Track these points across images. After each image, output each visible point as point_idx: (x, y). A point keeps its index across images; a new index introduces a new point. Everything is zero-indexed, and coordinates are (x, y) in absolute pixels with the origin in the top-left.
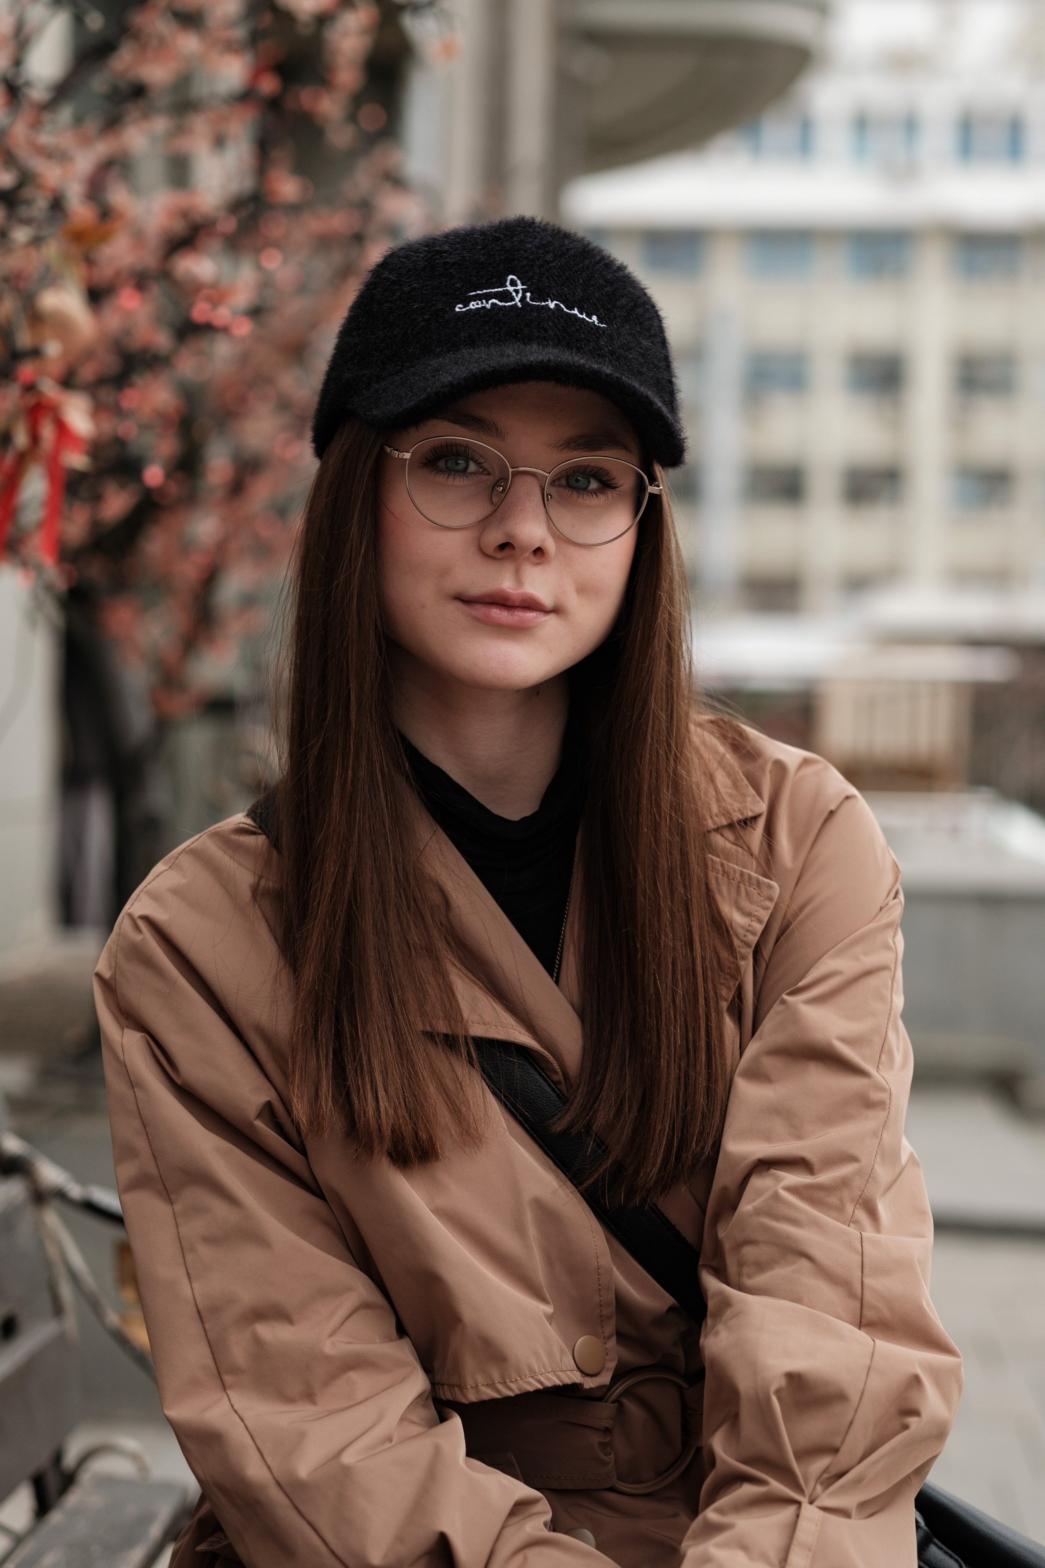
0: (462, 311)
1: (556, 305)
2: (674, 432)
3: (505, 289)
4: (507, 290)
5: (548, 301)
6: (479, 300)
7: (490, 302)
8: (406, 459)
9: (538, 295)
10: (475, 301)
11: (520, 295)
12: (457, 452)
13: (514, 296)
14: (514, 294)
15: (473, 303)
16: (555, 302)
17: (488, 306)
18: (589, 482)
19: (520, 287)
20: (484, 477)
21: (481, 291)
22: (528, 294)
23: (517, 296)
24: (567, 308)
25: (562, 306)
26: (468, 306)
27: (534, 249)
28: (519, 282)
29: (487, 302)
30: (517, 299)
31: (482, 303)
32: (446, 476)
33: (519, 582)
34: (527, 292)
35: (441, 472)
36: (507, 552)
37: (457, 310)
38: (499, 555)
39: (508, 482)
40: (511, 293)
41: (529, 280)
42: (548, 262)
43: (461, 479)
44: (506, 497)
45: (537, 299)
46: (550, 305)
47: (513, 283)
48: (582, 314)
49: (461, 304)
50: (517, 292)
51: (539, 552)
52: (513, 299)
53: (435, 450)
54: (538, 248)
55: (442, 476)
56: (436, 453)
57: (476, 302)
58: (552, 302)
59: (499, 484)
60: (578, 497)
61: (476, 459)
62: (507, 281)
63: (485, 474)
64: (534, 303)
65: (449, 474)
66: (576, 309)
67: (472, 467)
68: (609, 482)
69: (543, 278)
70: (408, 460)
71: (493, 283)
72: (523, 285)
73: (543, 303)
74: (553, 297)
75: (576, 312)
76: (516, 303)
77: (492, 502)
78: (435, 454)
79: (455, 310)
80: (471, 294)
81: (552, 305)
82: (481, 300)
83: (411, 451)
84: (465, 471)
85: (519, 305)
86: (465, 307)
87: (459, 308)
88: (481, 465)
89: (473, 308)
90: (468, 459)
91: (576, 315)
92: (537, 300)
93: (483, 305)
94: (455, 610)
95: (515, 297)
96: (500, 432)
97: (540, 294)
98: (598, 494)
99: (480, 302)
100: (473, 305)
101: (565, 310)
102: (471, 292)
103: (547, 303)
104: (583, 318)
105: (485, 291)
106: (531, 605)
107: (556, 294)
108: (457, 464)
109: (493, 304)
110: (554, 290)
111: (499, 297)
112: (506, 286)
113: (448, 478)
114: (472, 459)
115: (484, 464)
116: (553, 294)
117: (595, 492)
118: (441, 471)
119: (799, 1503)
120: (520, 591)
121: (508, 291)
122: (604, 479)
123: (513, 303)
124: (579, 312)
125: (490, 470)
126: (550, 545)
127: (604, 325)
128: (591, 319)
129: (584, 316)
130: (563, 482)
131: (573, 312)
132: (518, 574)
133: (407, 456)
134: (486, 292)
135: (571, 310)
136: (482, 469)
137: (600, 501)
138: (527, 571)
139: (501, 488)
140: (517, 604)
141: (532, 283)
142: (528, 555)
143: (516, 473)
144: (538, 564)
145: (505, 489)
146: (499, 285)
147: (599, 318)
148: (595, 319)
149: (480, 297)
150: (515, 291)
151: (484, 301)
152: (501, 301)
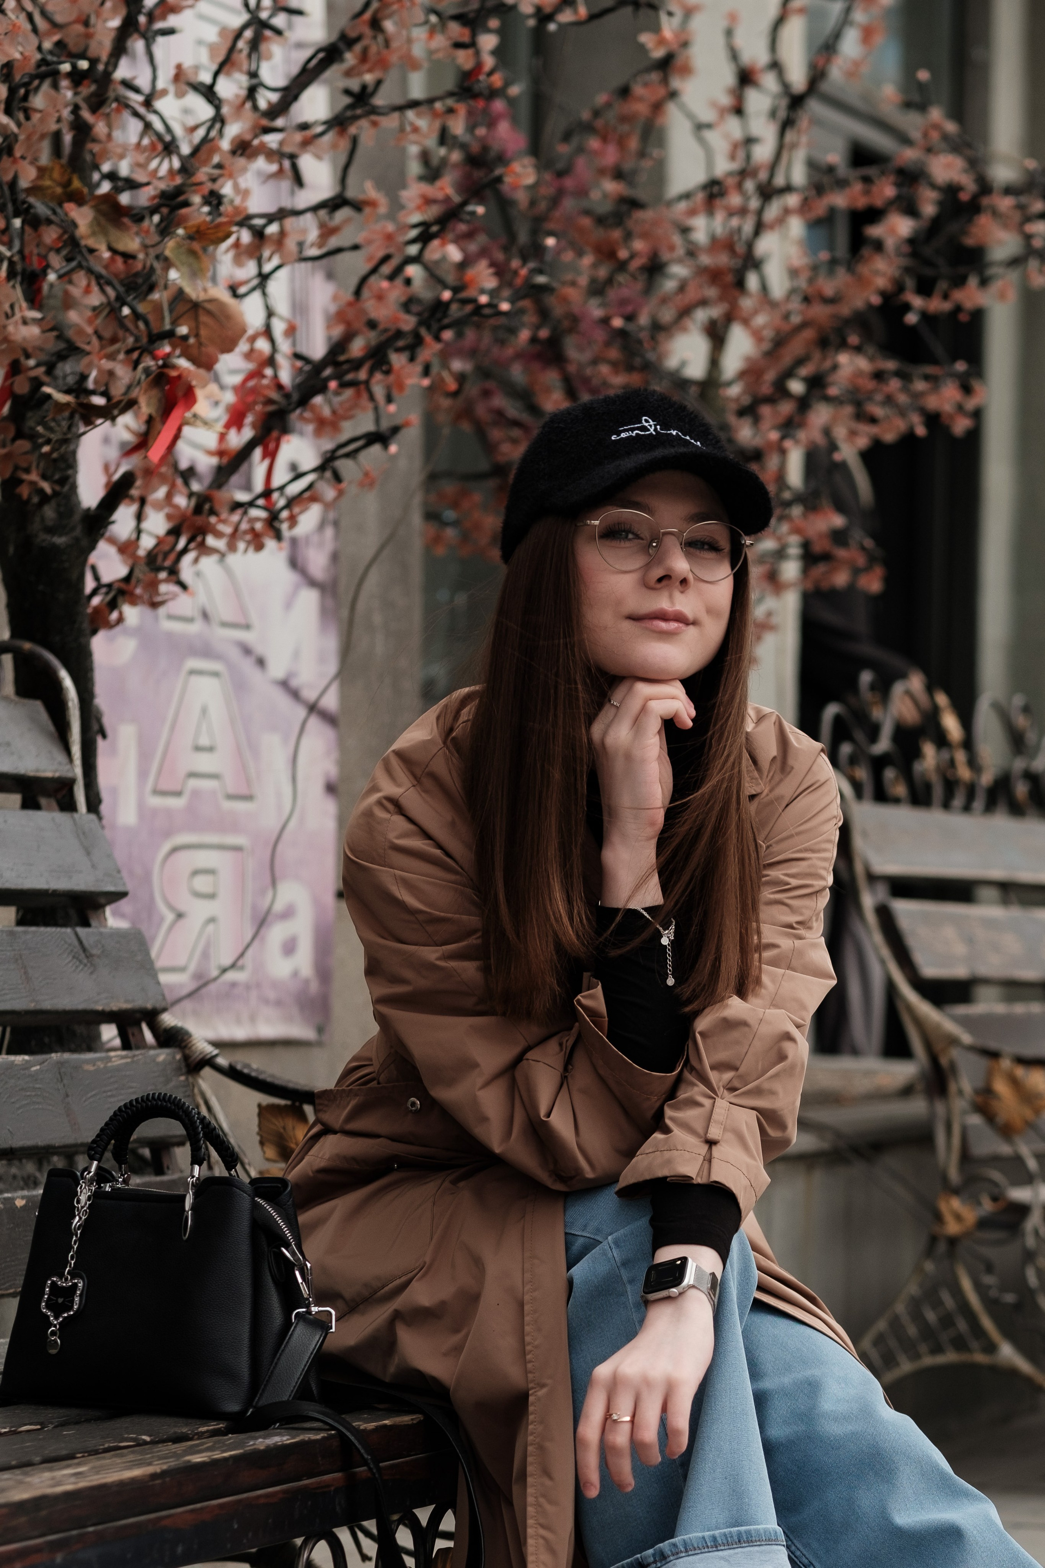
0: (617, 439)
1: (677, 433)
3: (642, 425)
7: (635, 432)
8: (596, 526)
10: (624, 432)
11: (653, 427)
12: (623, 528)
14: (649, 427)
16: (676, 431)
17: (633, 435)
18: (703, 545)
19: (652, 423)
20: (642, 541)
21: (627, 427)
22: (658, 427)
23: (651, 428)
25: (679, 434)
26: (620, 436)
27: (656, 401)
28: (650, 420)
29: (633, 433)
30: (652, 430)
33: (672, 603)
35: (615, 540)
36: (664, 583)
37: (613, 438)
38: (658, 586)
39: (658, 540)
40: (647, 427)
41: (657, 419)
42: (668, 409)
43: (627, 543)
44: (660, 550)
45: (664, 429)
47: (646, 421)
49: (615, 435)
50: (651, 426)
51: (684, 582)
52: (649, 430)
53: (610, 526)
54: (658, 400)
55: (615, 542)
56: (611, 528)
58: (674, 431)
59: (652, 543)
60: (703, 554)
61: (634, 532)
62: (642, 420)
63: (641, 539)
64: (663, 432)
65: (619, 540)
66: (688, 436)
67: (632, 535)
68: (717, 547)
69: (664, 418)
71: (633, 422)
72: (653, 421)
73: (669, 432)
74: (674, 429)
75: (688, 438)
76: (652, 432)
77: (650, 554)
78: (609, 530)
79: (611, 439)
81: (674, 433)
82: (628, 432)
83: (599, 520)
84: (628, 537)
85: (654, 433)
86: (618, 436)
88: (636, 534)
90: (628, 532)
91: (689, 440)
93: (630, 435)
97: (666, 426)
98: (711, 552)
100: (623, 435)
101: (682, 436)
102: (621, 428)
105: (630, 427)
106: (680, 618)
107: (675, 427)
110: (674, 424)
111: (640, 429)
112: (643, 423)
113: (618, 542)
114: (631, 531)
115: (638, 534)
116: (673, 427)
117: (708, 551)
118: (613, 539)
119: (715, 1099)
120: (673, 608)
121: (645, 426)
122: (713, 544)
123: (650, 432)
124: (690, 438)
125: (645, 536)
126: (691, 577)
127: (705, 448)
129: (693, 441)
130: (692, 547)
132: (671, 597)
133: (597, 523)
135: (685, 437)
136: (637, 537)
137: (711, 555)
138: (677, 595)
139: (654, 544)
140: (672, 618)
141: (660, 421)
142: (678, 583)
143: (665, 534)
144: (682, 592)
145: (658, 544)
146: (638, 422)
147: (701, 444)
148: (699, 443)
149: (627, 430)
150: (649, 425)
151: (630, 432)
152: (641, 431)
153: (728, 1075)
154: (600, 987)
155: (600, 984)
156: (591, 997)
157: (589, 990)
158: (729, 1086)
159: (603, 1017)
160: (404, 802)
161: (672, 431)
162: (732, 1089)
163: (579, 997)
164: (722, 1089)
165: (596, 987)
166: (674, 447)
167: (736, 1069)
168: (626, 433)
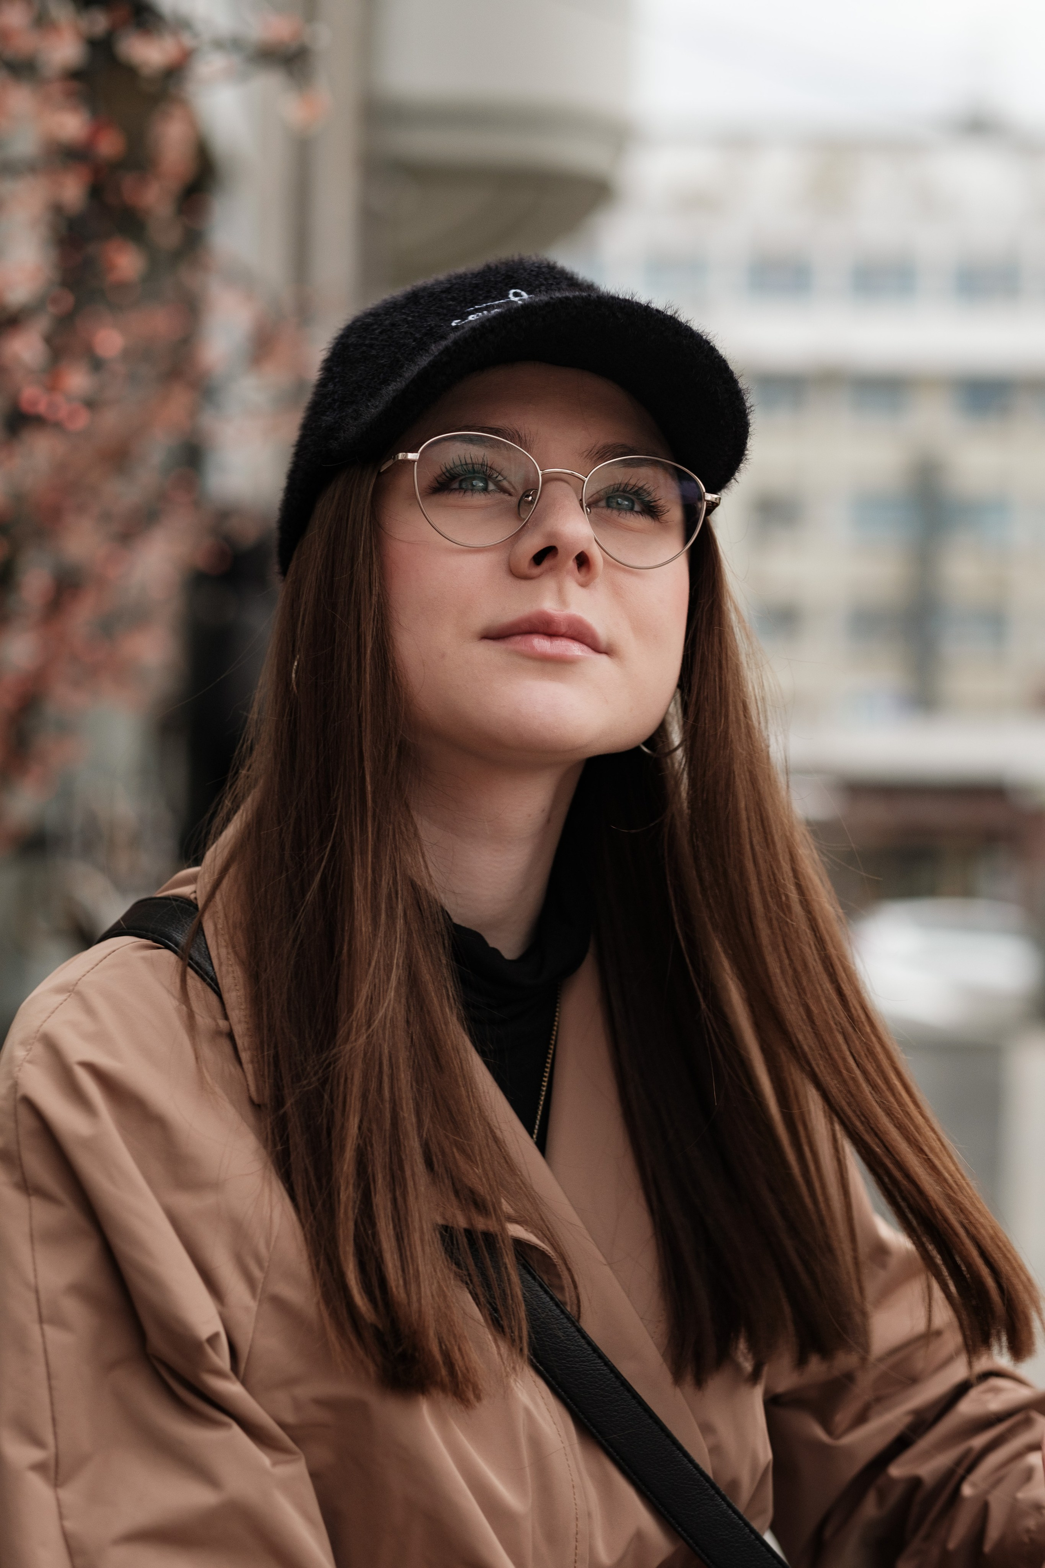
0: (460, 326)
3: (507, 300)
4: (510, 300)
6: (479, 313)
7: (492, 311)
10: (474, 314)
12: (473, 471)
15: (472, 316)
17: (489, 315)
18: (633, 504)
19: (527, 298)
20: (507, 497)
21: (481, 306)
26: (467, 319)
28: (523, 293)
32: (463, 495)
33: (564, 602)
35: (458, 492)
37: (453, 324)
38: (536, 571)
39: (538, 490)
40: (516, 302)
41: (534, 291)
47: (517, 295)
49: (458, 319)
51: (583, 560)
53: (447, 470)
55: (456, 496)
56: (449, 473)
57: (476, 316)
59: (527, 494)
60: (622, 517)
61: (495, 478)
62: (509, 295)
63: (506, 493)
65: (467, 494)
68: (655, 508)
70: (416, 463)
71: (494, 299)
72: (529, 294)
78: (448, 476)
79: (450, 325)
80: (468, 309)
82: (481, 312)
84: (485, 490)
86: (462, 321)
87: (456, 323)
88: (503, 484)
89: (473, 319)
90: (486, 479)
93: (483, 315)
94: (485, 652)
96: (524, 440)
98: (644, 515)
102: (470, 309)
105: (485, 304)
106: (580, 633)
108: (475, 484)
109: (494, 312)
111: (502, 310)
112: (509, 298)
113: (465, 497)
114: (490, 478)
117: (641, 513)
118: (454, 492)
120: (565, 614)
121: (512, 302)
122: (649, 503)
130: (603, 503)
132: (561, 593)
134: (487, 306)
137: (645, 522)
138: (573, 588)
139: (529, 499)
144: (584, 585)
145: (534, 498)
146: (501, 298)
149: (477, 311)
150: (521, 300)
151: (485, 312)
168: (477, 314)
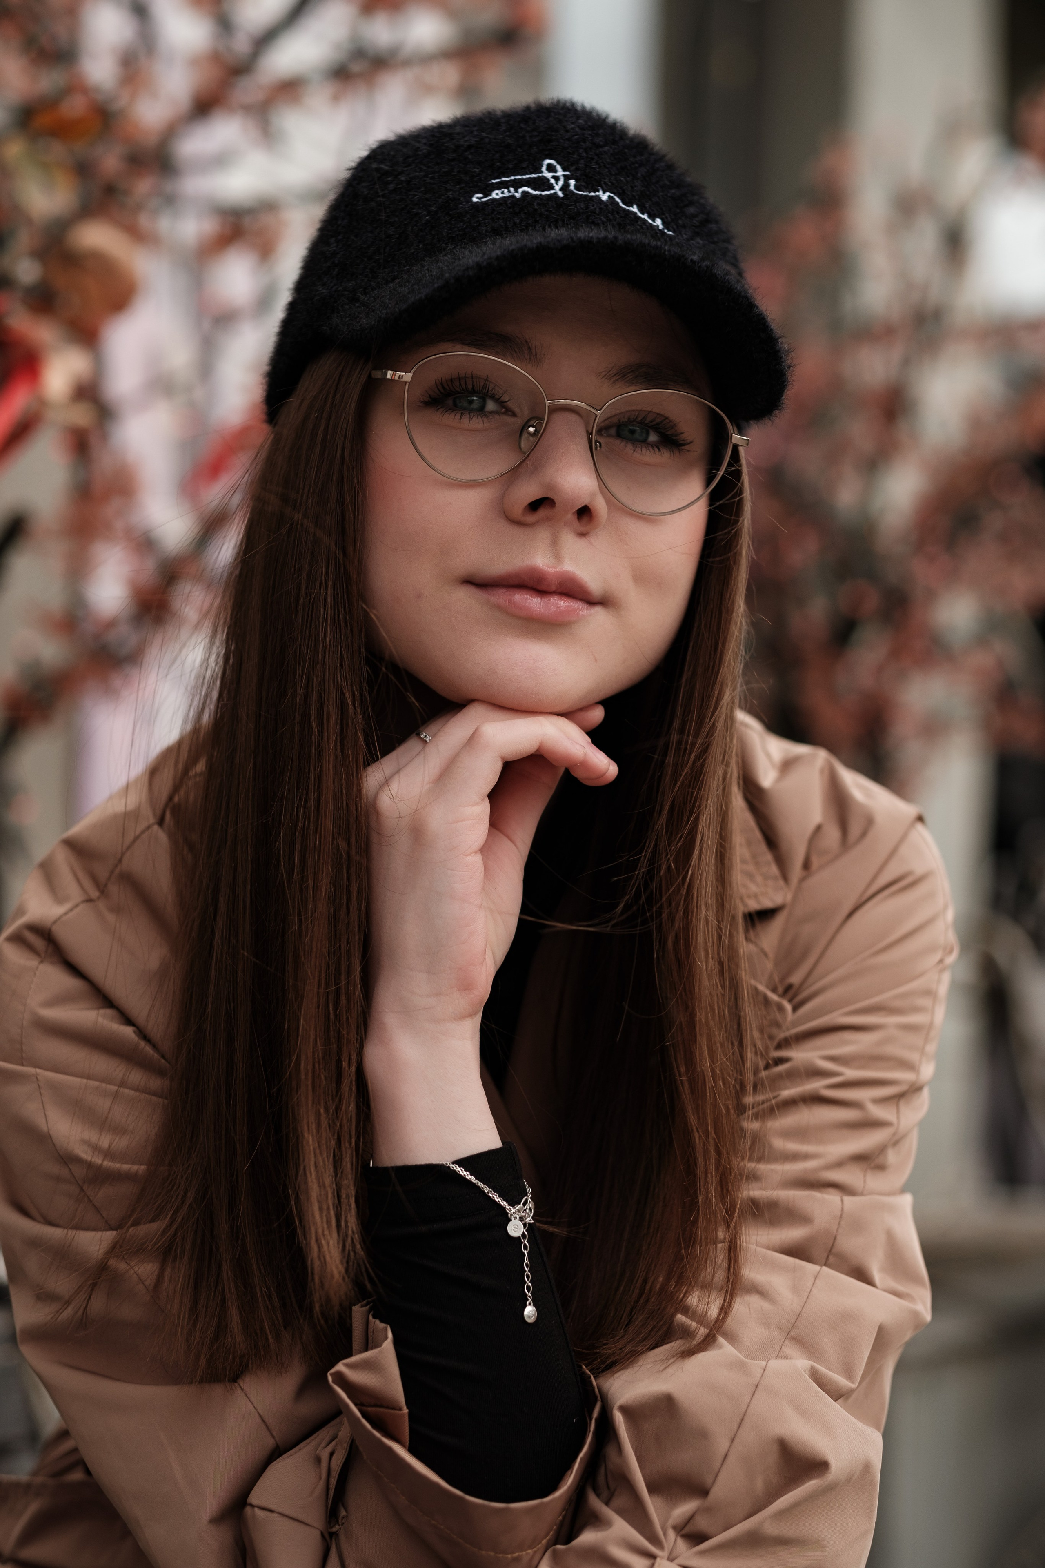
0: (482, 202)
1: (609, 197)
2: (779, 351)
3: (540, 175)
4: (543, 176)
5: (598, 191)
6: (505, 188)
7: (520, 190)
8: (406, 382)
9: (586, 183)
10: (499, 189)
11: (561, 183)
12: (473, 388)
13: (552, 184)
14: (553, 181)
15: (497, 191)
16: (608, 194)
17: (518, 195)
18: (648, 434)
19: (560, 173)
20: (509, 419)
21: (508, 177)
22: (572, 182)
23: (557, 183)
24: (624, 203)
25: (617, 199)
26: (490, 196)
27: (577, 129)
28: (559, 167)
29: (516, 191)
30: (557, 188)
31: (509, 192)
32: (458, 416)
33: (558, 557)
34: (571, 179)
35: (451, 411)
36: (542, 513)
37: (475, 200)
38: (531, 518)
39: (543, 421)
40: (548, 180)
41: (572, 165)
42: (599, 146)
43: (480, 419)
44: (539, 443)
45: (585, 187)
46: (601, 196)
47: (550, 168)
48: (643, 214)
49: (480, 193)
50: (557, 179)
51: (585, 513)
52: (551, 187)
53: (442, 384)
54: (582, 129)
55: (452, 416)
56: (443, 387)
57: (501, 191)
58: (604, 192)
59: (529, 425)
60: (634, 451)
61: (497, 397)
62: (542, 166)
63: (509, 415)
64: (580, 193)
65: (462, 414)
66: (635, 206)
67: (491, 406)
68: (674, 438)
69: (591, 163)
70: (407, 384)
71: (523, 168)
72: (564, 170)
73: (592, 194)
74: (605, 188)
75: (635, 209)
76: (556, 193)
77: (520, 448)
78: (442, 390)
79: (471, 201)
80: (494, 181)
81: (605, 197)
82: (508, 188)
83: (412, 371)
84: (481, 409)
85: (560, 194)
86: (486, 196)
87: (477, 198)
88: (505, 404)
89: (497, 197)
90: (485, 395)
91: (635, 213)
92: (584, 189)
93: (511, 194)
94: (466, 598)
95: (555, 185)
96: (534, 353)
97: (588, 181)
98: (660, 448)
99: (506, 191)
100: (496, 195)
101: (621, 204)
102: (494, 179)
103: (597, 193)
104: (644, 219)
105: (513, 178)
106: (572, 590)
107: (609, 184)
108: (471, 402)
109: (523, 192)
110: (607, 178)
111: (532, 185)
112: (542, 172)
113: (461, 417)
114: (493, 397)
115: (508, 403)
116: (605, 183)
117: (656, 446)
118: (450, 409)
119: (655, 1556)
120: (559, 569)
121: (545, 178)
122: (669, 433)
123: (552, 192)
124: (639, 210)
125: (517, 410)
126: (600, 506)
127: (671, 233)
128: (654, 221)
129: (645, 217)
130: (613, 431)
131: (631, 209)
132: (555, 543)
133: (408, 377)
134: (515, 179)
135: (629, 207)
136: (505, 409)
137: (663, 457)
138: (569, 541)
139: (532, 429)
140: (553, 588)
141: (577, 169)
142: (571, 516)
143: (554, 410)
144: (582, 535)
145: (538, 429)
146: (532, 170)
147: (663, 223)
148: (658, 222)
149: (505, 185)
150: (553, 177)
151: (512, 189)
152: (535, 189)
153: (684, 1509)
154: (388, 1345)
155: (390, 1335)
156: (369, 1366)
157: (366, 1349)
158: (687, 1529)
159: (394, 1406)
160: (62, 934)
161: (600, 193)
162: (696, 1538)
163: (340, 1367)
164: (671, 1534)
165: (377, 1345)
166: (597, 225)
167: (703, 1492)
168: (503, 190)
